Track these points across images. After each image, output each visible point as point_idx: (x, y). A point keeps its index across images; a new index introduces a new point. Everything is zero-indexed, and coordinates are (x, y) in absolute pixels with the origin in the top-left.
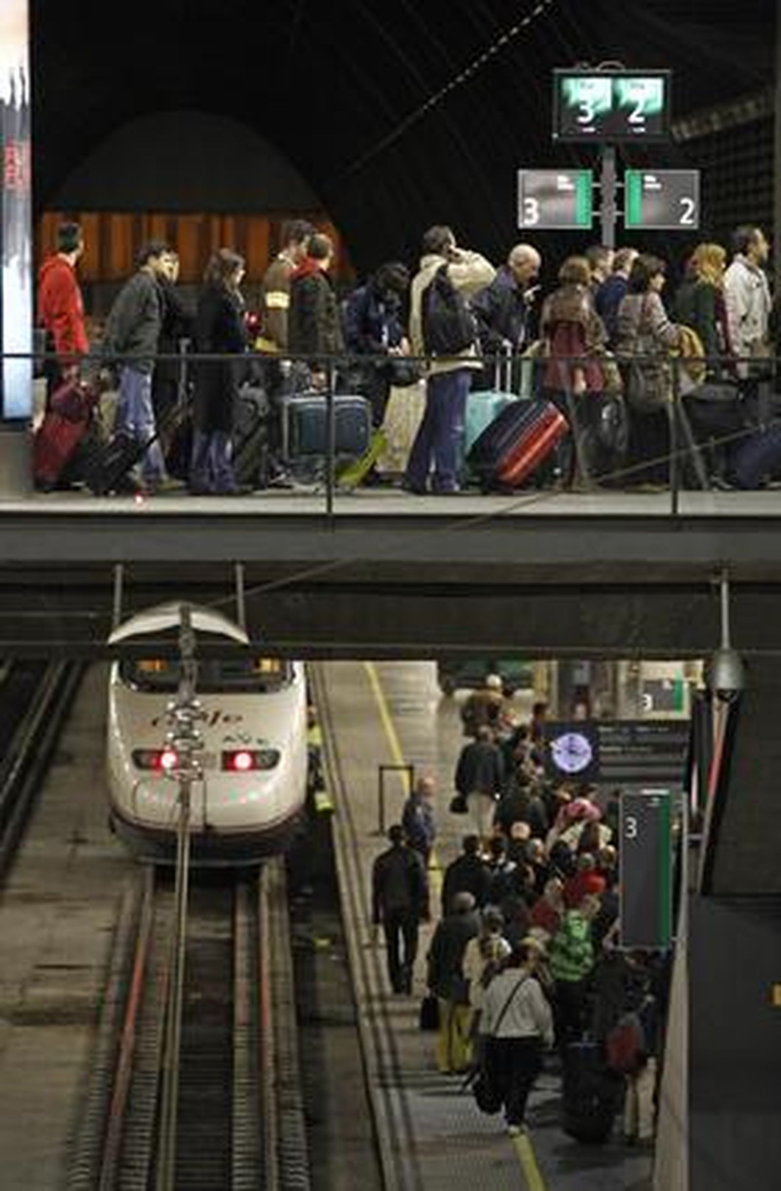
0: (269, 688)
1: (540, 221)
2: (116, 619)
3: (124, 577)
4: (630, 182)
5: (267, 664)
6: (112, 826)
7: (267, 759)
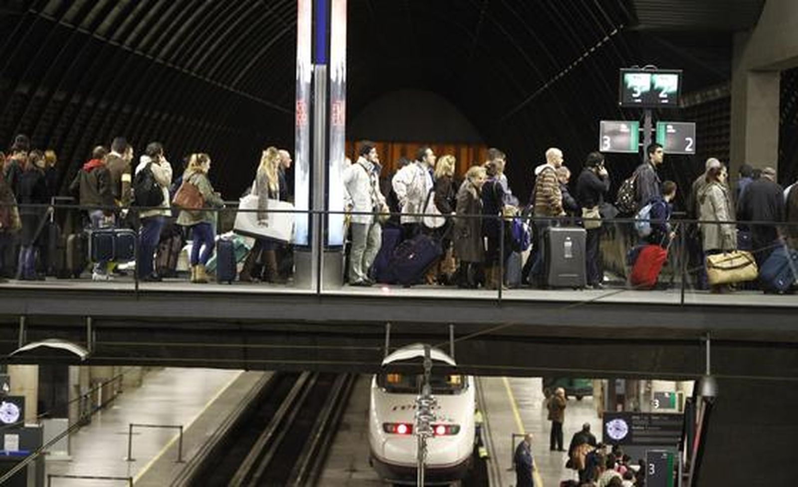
0: (455, 392)
1: (610, 149)
2: (387, 352)
3: (391, 330)
4: (659, 129)
5: (454, 379)
6: (371, 463)
7: (454, 429)
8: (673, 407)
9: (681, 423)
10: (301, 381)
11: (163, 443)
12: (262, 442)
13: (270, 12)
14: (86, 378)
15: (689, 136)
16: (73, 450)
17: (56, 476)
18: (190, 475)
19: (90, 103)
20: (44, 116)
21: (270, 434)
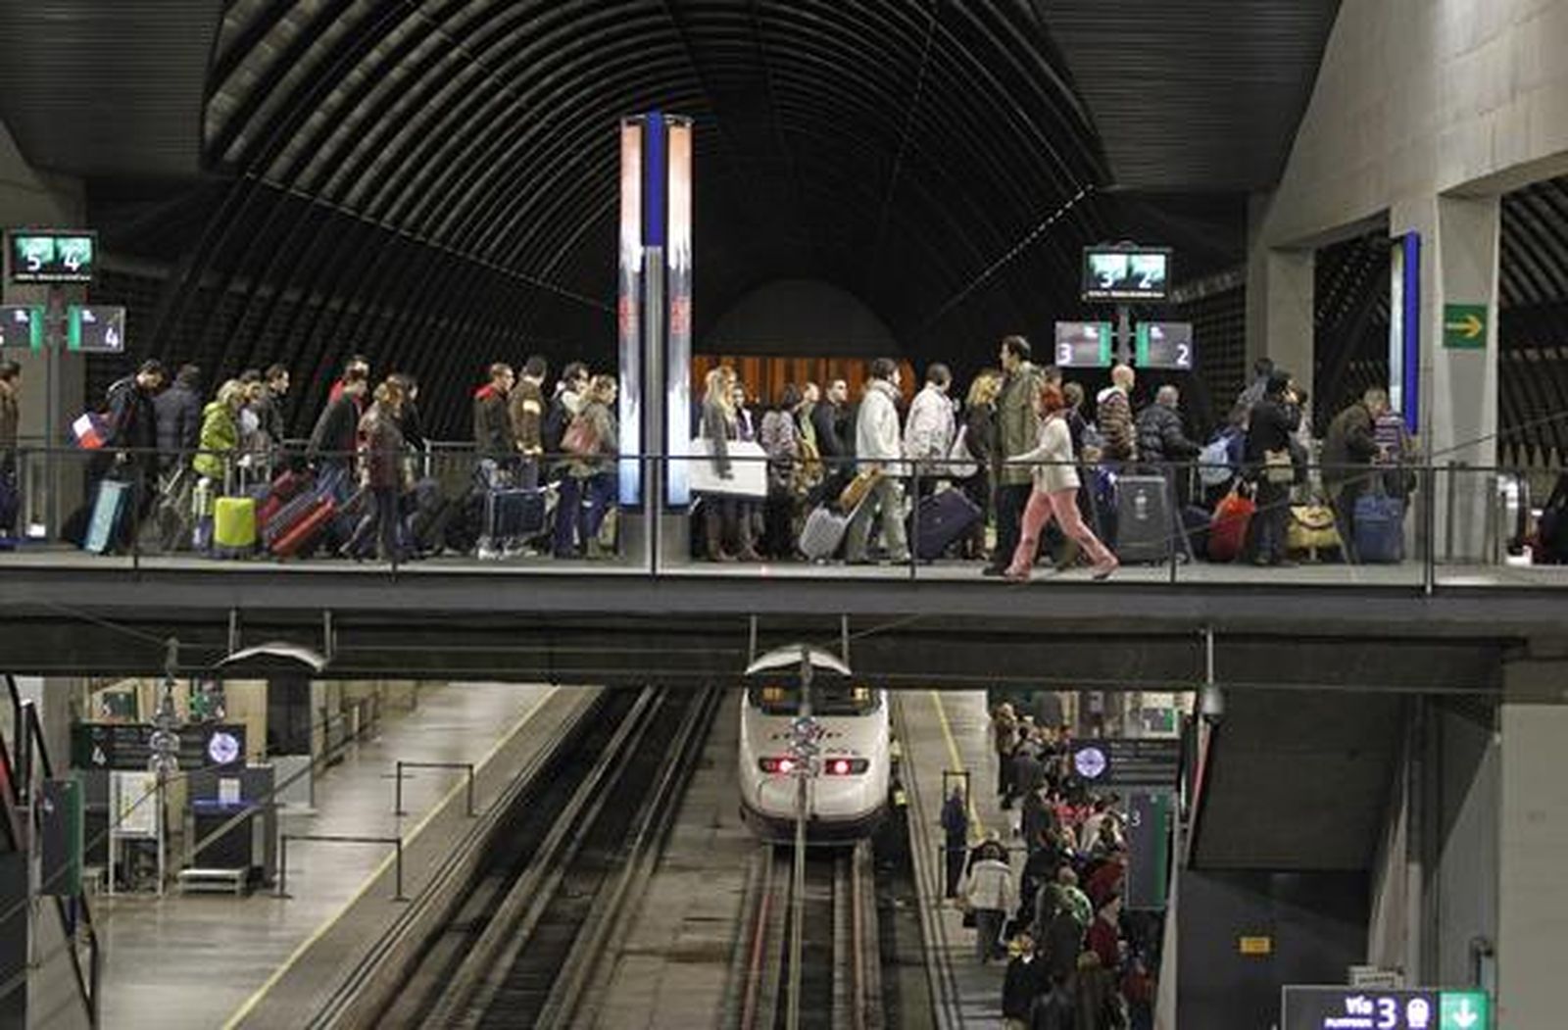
0: (861, 712)
1: (1072, 361)
2: (752, 654)
3: (758, 625)
4: (1140, 333)
5: (860, 693)
6: (743, 817)
7: (861, 766)
8: (1171, 729)
9: (1176, 753)
10: (642, 700)
11: (445, 789)
12: (587, 787)
13: (593, 172)
14: (335, 699)
15: (1183, 342)
16: (317, 801)
17: (293, 838)
18: (483, 835)
19: (335, 304)
20: (270, 324)
21: (598, 776)
